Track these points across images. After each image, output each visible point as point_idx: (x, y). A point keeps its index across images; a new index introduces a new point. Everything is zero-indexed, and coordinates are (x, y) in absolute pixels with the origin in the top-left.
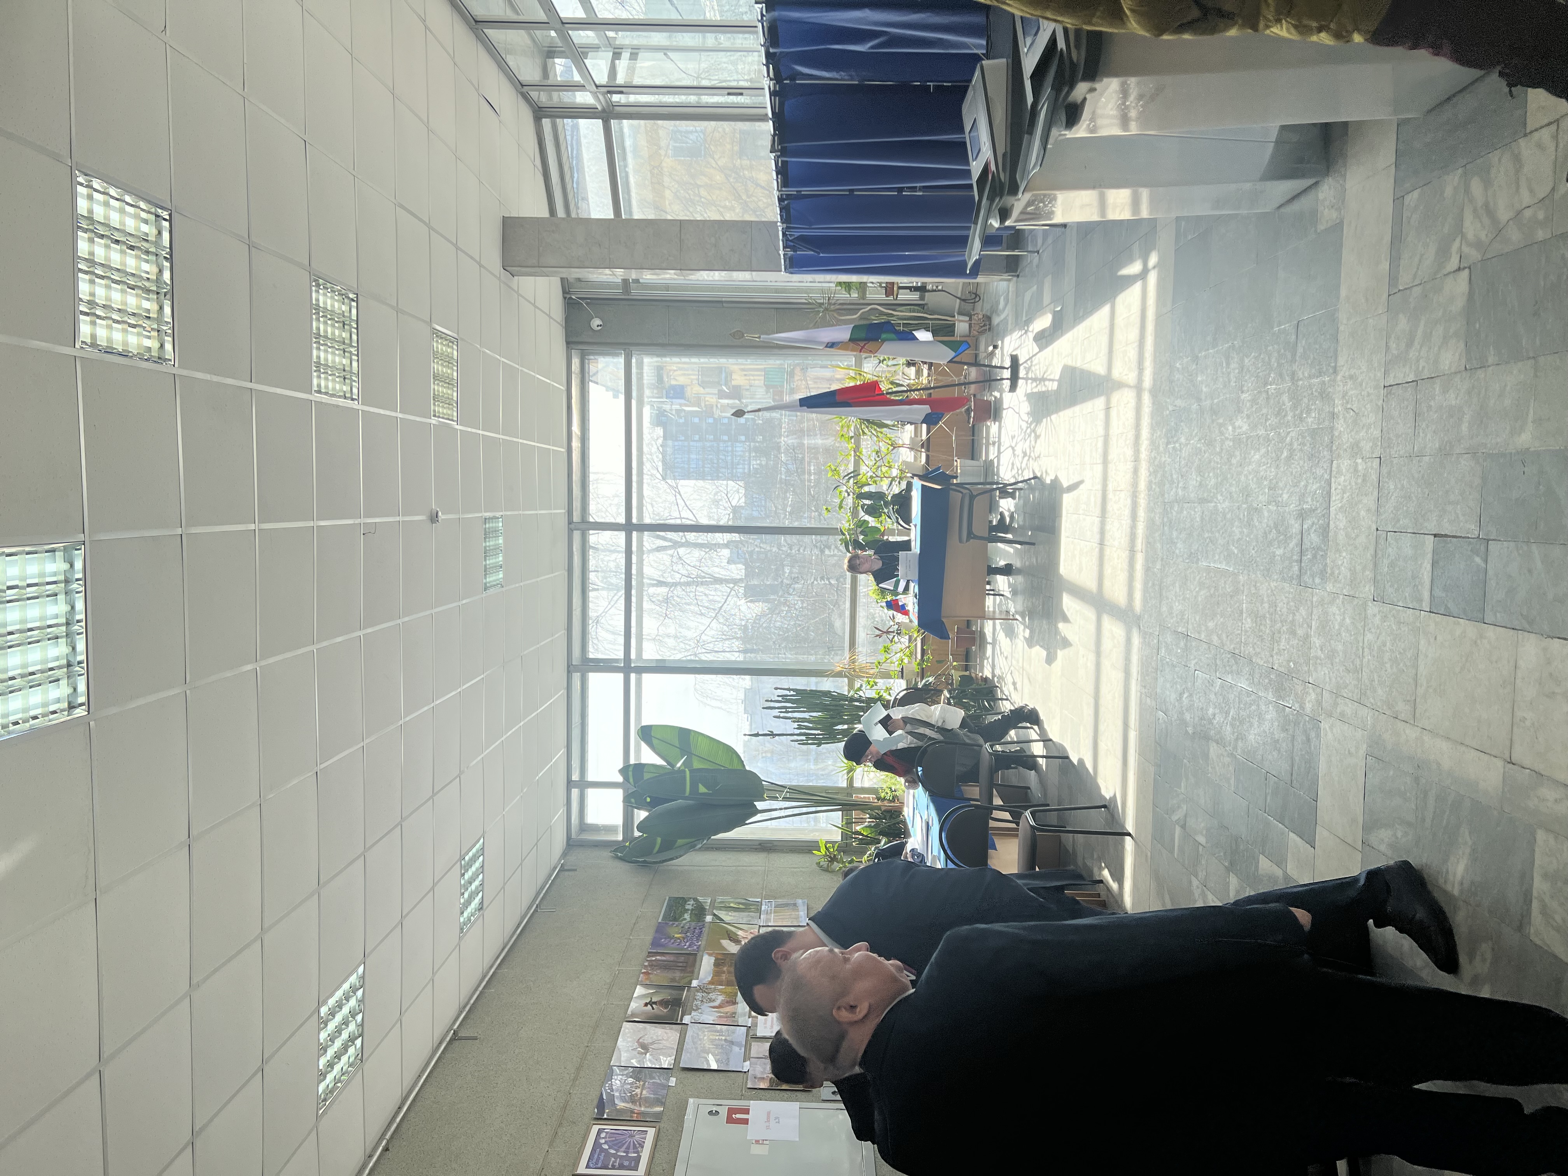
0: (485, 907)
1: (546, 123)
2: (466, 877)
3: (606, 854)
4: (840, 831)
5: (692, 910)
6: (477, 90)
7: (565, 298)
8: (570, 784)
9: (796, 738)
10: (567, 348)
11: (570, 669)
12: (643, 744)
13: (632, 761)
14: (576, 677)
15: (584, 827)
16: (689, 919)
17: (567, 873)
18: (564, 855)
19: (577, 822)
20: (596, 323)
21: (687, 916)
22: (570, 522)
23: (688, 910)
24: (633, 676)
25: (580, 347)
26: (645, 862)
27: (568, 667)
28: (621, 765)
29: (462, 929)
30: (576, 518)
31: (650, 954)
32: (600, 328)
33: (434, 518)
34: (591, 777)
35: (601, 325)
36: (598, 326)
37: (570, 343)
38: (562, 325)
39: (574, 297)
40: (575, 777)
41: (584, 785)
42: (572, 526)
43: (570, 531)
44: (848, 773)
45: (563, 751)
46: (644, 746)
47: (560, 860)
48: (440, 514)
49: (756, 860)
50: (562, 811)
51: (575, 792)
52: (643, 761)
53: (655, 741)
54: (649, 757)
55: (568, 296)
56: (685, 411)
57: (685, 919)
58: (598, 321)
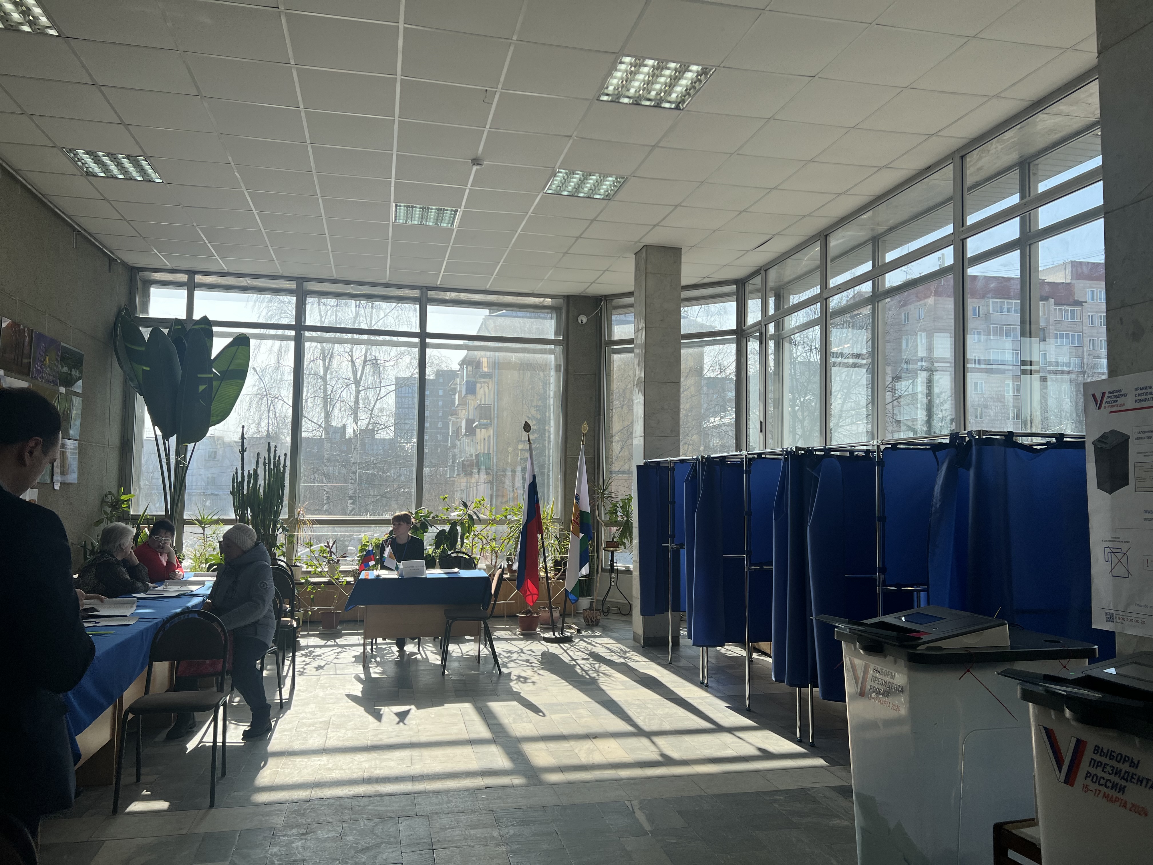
0: (90, 178)
1: (732, 288)
2: (125, 161)
3: (124, 301)
4: (141, 513)
5: (71, 375)
6: (778, 234)
7: (602, 296)
8: (192, 273)
9: (240, 472)
10: (564, 296)
11: (300, 280)
12: (230, 340)
13: (215, 329)
14: (292, 285)
15: (148, 284)
16: (62, 371)
17: (107, 264)
18: (124, 264)
19: (153, 278)
20: (584, 319)
21: (65, 369)
22: (428, 288)
23: (71, 371)
24: (293, 333)
25: (565, 306)
26: (116, 335)
27: (302, 278)
28: (211, 318)
29: (71, 151)
31: (31, 332)
32: (580, 322)
33: (476, 161)
34: (198, 294)
35: (582, 322)
36: (581, 320)
37: (569, 299)
38: (582, 293)
39: (602, 303)
40: (199, 279)
41: (191, 287)
42: (424, 290)
43: (420, 288)
44: (198, 520)
45: (225, 268)
46: (229, 340)
47: (120, 259)
48: (478, 167)
49: (114, 437)
50: (168, 265)
51: (184, 278)
52: (215, 339)
53: (234, 349)
54: (218, 345)
55: (603, 299)
56: (455, 394)
57: (62, 367)
58: (585, 320)
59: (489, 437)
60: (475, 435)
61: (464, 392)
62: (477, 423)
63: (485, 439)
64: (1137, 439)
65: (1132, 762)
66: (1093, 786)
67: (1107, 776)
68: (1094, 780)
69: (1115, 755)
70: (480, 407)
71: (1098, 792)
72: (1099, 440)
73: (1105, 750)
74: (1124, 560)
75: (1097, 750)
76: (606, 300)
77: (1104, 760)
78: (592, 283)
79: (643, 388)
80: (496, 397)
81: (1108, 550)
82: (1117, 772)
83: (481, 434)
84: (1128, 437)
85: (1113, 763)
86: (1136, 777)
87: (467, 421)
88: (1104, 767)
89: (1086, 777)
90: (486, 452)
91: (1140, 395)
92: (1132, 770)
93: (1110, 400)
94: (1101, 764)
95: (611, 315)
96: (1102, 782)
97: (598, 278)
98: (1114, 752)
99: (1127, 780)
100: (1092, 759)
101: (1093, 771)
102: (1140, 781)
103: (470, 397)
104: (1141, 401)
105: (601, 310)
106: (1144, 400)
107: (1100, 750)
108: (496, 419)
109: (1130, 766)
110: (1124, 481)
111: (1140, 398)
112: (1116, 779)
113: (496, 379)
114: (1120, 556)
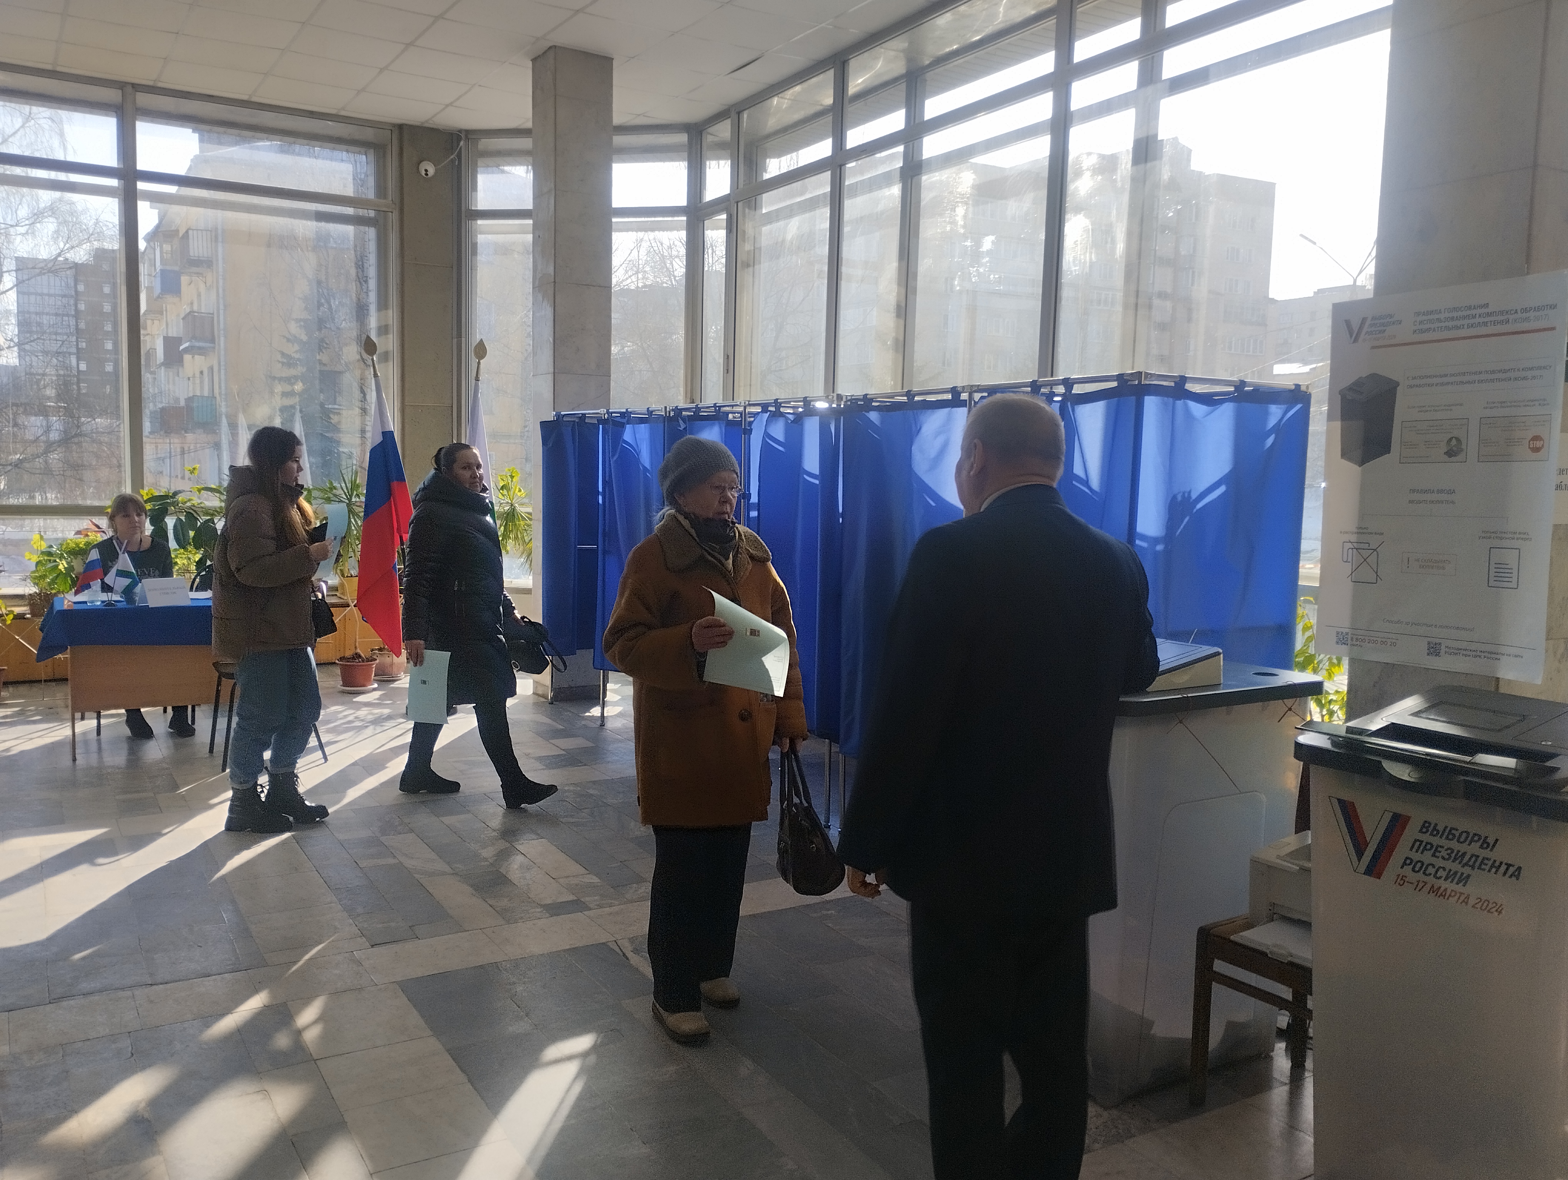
1: (683, 138)
6: (767, 52)
7: (460, 131)
10: (394, 125)
20: (429, 168)
22: (136, 87)
25: (395, 142)
30: (143, 99)
32: (423, 173)
35: (427, 175)
36: (426, 171)
37: (402, 131)
38: (427, 121)
39: (462, 143)
42: (129, 89)
43: (121, 85)
55: (463, 136)
58: (431, 171)
59: (211, 369)
60: (183, 366)
61: (158, 290)
62: (187, 345)
63: (202, 373)
64: (1411, 387)
65: (1485, 841)
66: (1412, 877)
67: (1440, 863)
68: (1417, 869)
69: (1457, 834)
70: (191, 318)
71: (1421, 885)
72: (1350, 388)
73: (1440, 828)
74: (1372, 559)
75: (1425, 827)
76: (467, 139)
77: (1435, 841)
78: (447, 106)
79: (551, 292)
80: (221, 301)
81: (1350, 545)
82: (1459, 857)
83: (193, 364)
84: (1398, 384)
85: (1454, 844)
86: (1490, 863)
87: (167, 340)
88: (1436, 850)
89: (1405, 864)
90: (206, 394)
91: (1421, 322)
92: (1483, 853)
93: (1373, 329)
94: (1432, 846)
95: (475, 167)
96: (1431, 870)
97: (458, 99)
98: (1457, 830)
99: (1473, 867)
100: (1416, 841)
101: (1416, 856)
102: (1496, 866)
103: (170, 299)
104: (1422, 331)
105: (459, 156)
106: (1428, 330)
107: (1430, 829)
108: (222, 339)
109: (1481, 847)
110: (1385, 448)
111: (1421, 327)
112: (1455, 866)
113: (221, 270)
114: (1366, 553)
